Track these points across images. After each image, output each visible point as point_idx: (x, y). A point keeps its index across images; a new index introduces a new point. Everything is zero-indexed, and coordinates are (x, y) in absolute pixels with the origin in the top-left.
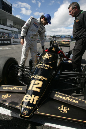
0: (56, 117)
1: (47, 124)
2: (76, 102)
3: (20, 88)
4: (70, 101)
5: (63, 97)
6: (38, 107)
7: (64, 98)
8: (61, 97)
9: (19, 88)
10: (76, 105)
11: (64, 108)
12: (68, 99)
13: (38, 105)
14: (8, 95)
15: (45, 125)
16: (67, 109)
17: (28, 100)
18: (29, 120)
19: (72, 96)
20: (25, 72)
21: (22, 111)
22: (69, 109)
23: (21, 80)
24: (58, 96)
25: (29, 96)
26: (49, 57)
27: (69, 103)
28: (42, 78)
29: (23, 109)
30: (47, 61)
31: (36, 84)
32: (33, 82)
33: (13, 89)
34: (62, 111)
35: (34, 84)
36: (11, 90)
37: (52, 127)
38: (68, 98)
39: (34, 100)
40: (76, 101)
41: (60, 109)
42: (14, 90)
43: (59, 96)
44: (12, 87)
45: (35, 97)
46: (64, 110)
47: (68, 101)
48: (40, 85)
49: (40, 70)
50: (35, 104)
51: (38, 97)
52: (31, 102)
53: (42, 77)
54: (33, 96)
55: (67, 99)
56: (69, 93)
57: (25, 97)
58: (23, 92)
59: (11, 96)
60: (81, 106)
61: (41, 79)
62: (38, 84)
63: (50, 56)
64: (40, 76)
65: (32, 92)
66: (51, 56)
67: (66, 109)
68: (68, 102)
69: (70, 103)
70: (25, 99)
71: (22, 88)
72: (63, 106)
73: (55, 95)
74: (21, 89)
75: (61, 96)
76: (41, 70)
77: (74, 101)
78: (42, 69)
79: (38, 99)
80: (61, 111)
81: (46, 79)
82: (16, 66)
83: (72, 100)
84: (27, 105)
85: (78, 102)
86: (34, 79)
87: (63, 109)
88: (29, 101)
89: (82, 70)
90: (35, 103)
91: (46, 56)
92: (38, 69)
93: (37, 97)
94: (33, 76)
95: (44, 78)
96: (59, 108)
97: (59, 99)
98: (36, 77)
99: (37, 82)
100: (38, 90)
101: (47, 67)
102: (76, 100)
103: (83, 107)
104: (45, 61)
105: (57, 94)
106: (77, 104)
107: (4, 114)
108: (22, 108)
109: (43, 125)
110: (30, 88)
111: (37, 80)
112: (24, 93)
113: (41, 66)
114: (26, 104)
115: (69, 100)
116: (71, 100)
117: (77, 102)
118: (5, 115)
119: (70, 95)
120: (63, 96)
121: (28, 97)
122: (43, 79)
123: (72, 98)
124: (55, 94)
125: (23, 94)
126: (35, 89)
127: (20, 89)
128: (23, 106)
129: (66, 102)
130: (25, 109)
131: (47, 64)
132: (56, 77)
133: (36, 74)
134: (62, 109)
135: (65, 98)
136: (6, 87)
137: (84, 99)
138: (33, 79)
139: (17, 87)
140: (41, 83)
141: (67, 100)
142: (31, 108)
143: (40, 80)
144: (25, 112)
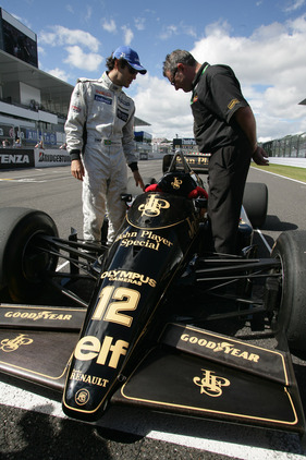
0: (185, 412)
1: (154, 435)
2: (250, 359)
3: (65, 313)
4: (233, 353)
5: (210, 343)
6: (125, 378)
7: (211, 345)
8: (203, 342)
9: (59, 313)
10: (251, 367)
11: (214, 378)
12: (224, 347)
13: (127, 372)
14: (20, 338)
15: (149, 439)
16: (223, 382)
17: (91, 356)
18: (94, 423)
19: (239, 338)
20: (81, 259)
21: (71, 391)
22: (227, 383)
23: (67, 287)
24: (192, 339)
25: (95, 340)
26: (161, 210)
27: (230, 361)
28: (138, 280)
29: (72, 385)
30: (153, 221)
31: (117, 301)
32: (106, 292)
33: (40, 316)
34: (205, 388)
35: (112, 300)
36: (31, 320)
37: (172, 444)
38: (224, 344)
39: (110, 353)
40: (252, 355)
41: (199, 382)
42: (41, 320)
43: (194, 340)
44: (37, 311)
45: (113, 343)
46: (213, 388)
47: (227, 357)
48: (132, 305)
49: (132, 253)
50: (115, 367)
51: (125, 344)
52: (101, 361)
53: (139, 276)
54: (108, 340)
55: (221, 349)
56: (227, 328)
57: (81, 345)
58: (74, 326)
59: (31, 341)
60: (267, 371)
61: (135, 282)
62: (125, 299)
63: (164, 204)
64: (130, 273)
65: (105, 328)
66: (167, 205)
67: (219, 383)
68: (224, 359)
69: (232, 362)
70: (82, 351)
71: (68, 313)
72: (208, 373)
73: (182, 337)
74: (68, 317)
75: (201, 341)
76: (135, 254)
77: (245, 355)
78: (137, 248)
79: (124, 352)
80: (203, 391)
81: (151, 282)
82: (50, 239)
83: (240, 353)
84: (87, 373)
85: (257, 357)
86: (112, 283)
87: (210, 383)
88: (96, 359)
89: (271, 251)
90: (113, 363)
91: (152, 206)
92: (125, 250)
93: (121, 343)
94: (108, 274)
95: (145, 279)
96: (196, 379)
97: (195, 350)
98: (118, 276)
99: (121, 292)
100: (126, 321)
101: (154, 242)
102: (250, 351)
103: (273, 374)
104: (147, 222)
105: (189, 332)
106: (255, 366)
107: (8, 404)
108: (69, 381)
109: (142, 437)
110: (97, 315)
111: (122, 285)
112: (77, 332)
113: (134, 239)
114: (86, 368)
115: (227, 351)
116: (235, 352)
117: (255, 358)
118: (10, 407)
119: (232, 336)
120: (209, 338)
121: (89, 343)
122: (140, 284)
123: (236, 346)
124: (183, 331)
125: (74, 336)
126: (113, 316)
127: (65, 317)
128: (73, 376)
129: (220, 357)
130: (81, 385)
131: (154, 232)
132: (185, 274)
133: (118, 265)
134: (205, 383)
135: (214, 344)
136: (14, 310)
137: (277, 348)
138: (108, 282)
139: (54, 312)
140: (134, 297)
141: (222, 352)
142: (102, 382)
143: (131, 286)
144: (82, 396)
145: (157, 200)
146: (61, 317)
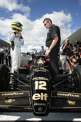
6: (49, 103)
8: (63, 95)
17: (38, 99)
22: (75, 102)
26: (44, 63)
31: (41, 84)
39: (44, 97)
41: (68, 102)
42: (14, 95)
44: (12, 93)
45: (44, 94)
48: (45, 85)
52: (42, 99)
54: (42, 94)
59: (15, 100)
61: (44, 79)
62: (43, 84)
63: (44, 61)
70: (35, 98)
77: (75, 96)
78: (41, 72)
80: (70, 104)
81: (48, 79)
86: (37, 80)
87: (71, 102)
88: (40, 99)
93: (46, 94)
101: (44, 70)
106: (79, 98)
110: (36, 88)
111: (40, 80)
113: (39, 70)
116: (72, 95)
117: (78, 96)
120: (65, 93)
123: (72, 94)
126: (41, 88)
131: (44, 68)
136: (4, 93)
139: (17, 93)
141: (69, 96)
142: (44, 104)
144: (40, 109)
145: (42, 61)
146: (20, 94)
